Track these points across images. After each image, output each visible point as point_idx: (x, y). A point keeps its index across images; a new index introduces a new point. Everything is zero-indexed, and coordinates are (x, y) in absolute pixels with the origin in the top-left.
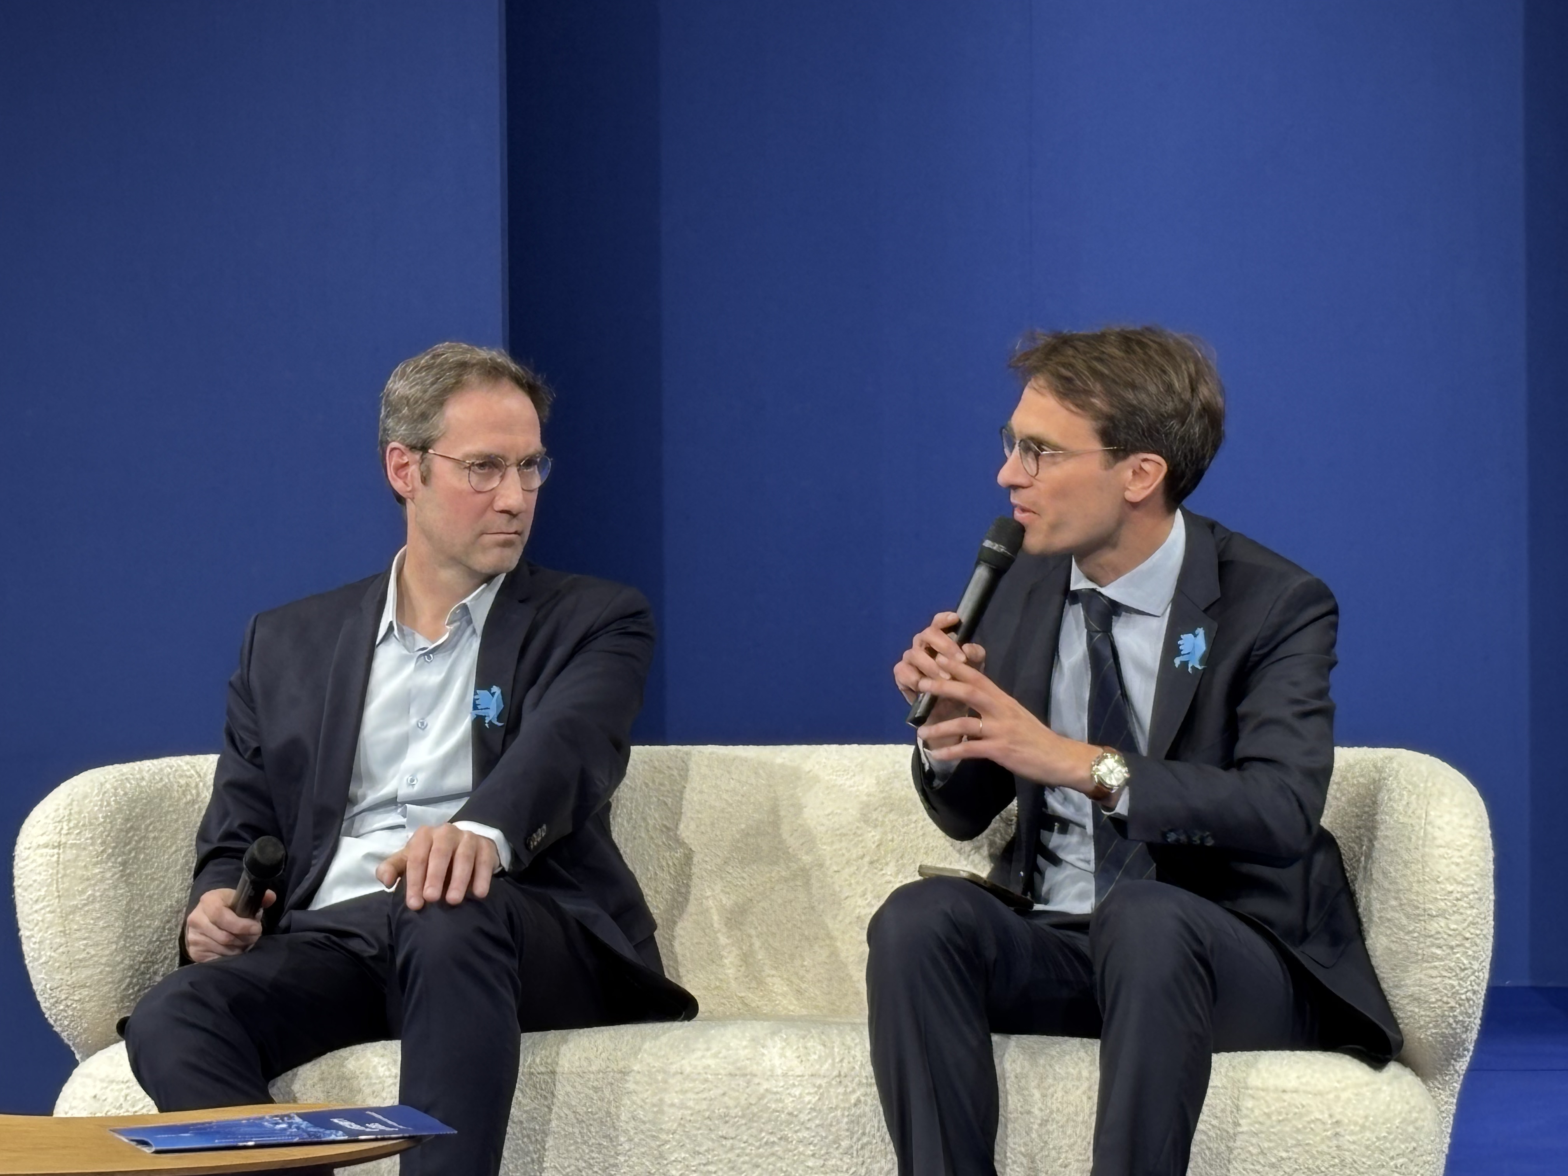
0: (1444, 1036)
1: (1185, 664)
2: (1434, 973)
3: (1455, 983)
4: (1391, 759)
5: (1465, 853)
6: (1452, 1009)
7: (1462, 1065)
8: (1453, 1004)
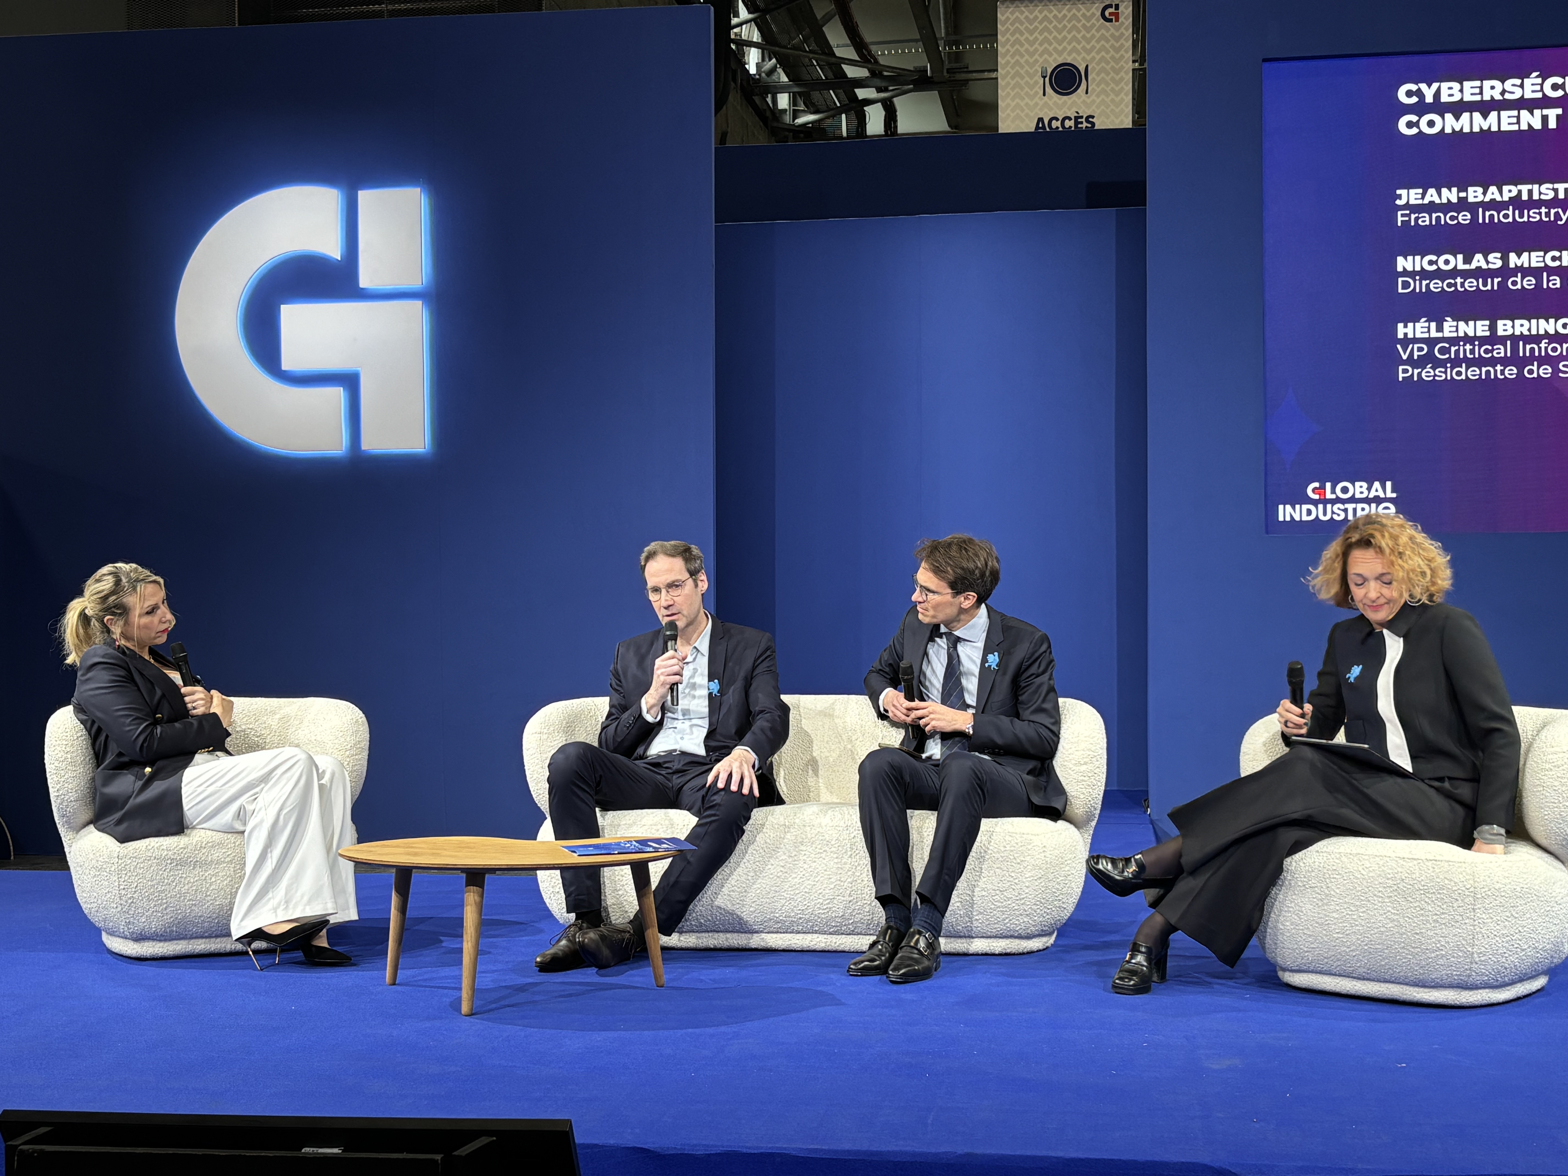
0: (1086, 812)
1: (990, 666)
2: (1082, 787)
3: (1091, 790)
4: (1065, 703)
5: (1095, 739)
6: (1090, 801)
7: (1094, 823)
8: (1090, 799)
